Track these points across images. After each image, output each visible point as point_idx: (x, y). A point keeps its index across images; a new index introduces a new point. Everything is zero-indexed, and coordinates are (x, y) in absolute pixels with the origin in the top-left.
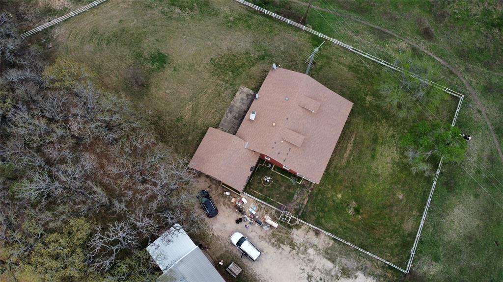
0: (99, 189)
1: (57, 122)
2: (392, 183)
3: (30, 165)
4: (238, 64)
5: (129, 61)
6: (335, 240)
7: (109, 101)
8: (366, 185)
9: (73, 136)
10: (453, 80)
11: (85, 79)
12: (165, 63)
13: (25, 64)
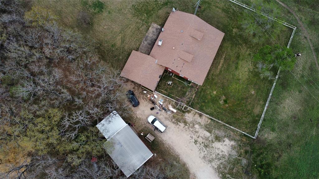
0: (65, 91)
1: (35, 48)
2: (248, 84)
3: (21, 76)
4: (151, 9)
5: (79, 8)
6: (211, 119)
7: (68, 34)
8: (231, 86)
9: (47, 58)
10: (290, 17)
11: (51, 20)
12: (103, 8)
13: (12, 11)
